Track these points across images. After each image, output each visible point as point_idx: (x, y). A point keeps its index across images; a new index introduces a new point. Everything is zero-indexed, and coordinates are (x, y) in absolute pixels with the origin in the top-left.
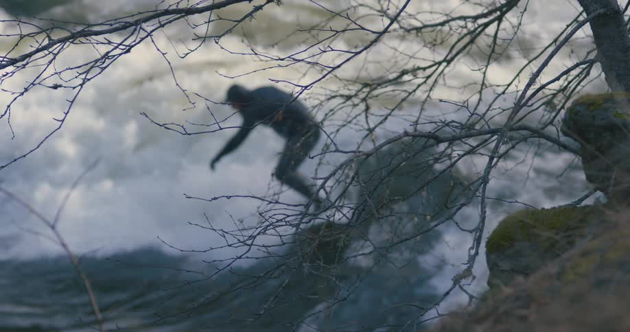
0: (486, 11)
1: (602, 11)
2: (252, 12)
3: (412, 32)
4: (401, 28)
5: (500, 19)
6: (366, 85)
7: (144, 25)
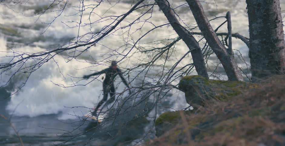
0: (165, 46)
1: (194, 49)
2: (87, 49)
3: (143, 52)
4: (140, 51)
5: (168, 49)
6: (128, 69)
7: (51, 54)
